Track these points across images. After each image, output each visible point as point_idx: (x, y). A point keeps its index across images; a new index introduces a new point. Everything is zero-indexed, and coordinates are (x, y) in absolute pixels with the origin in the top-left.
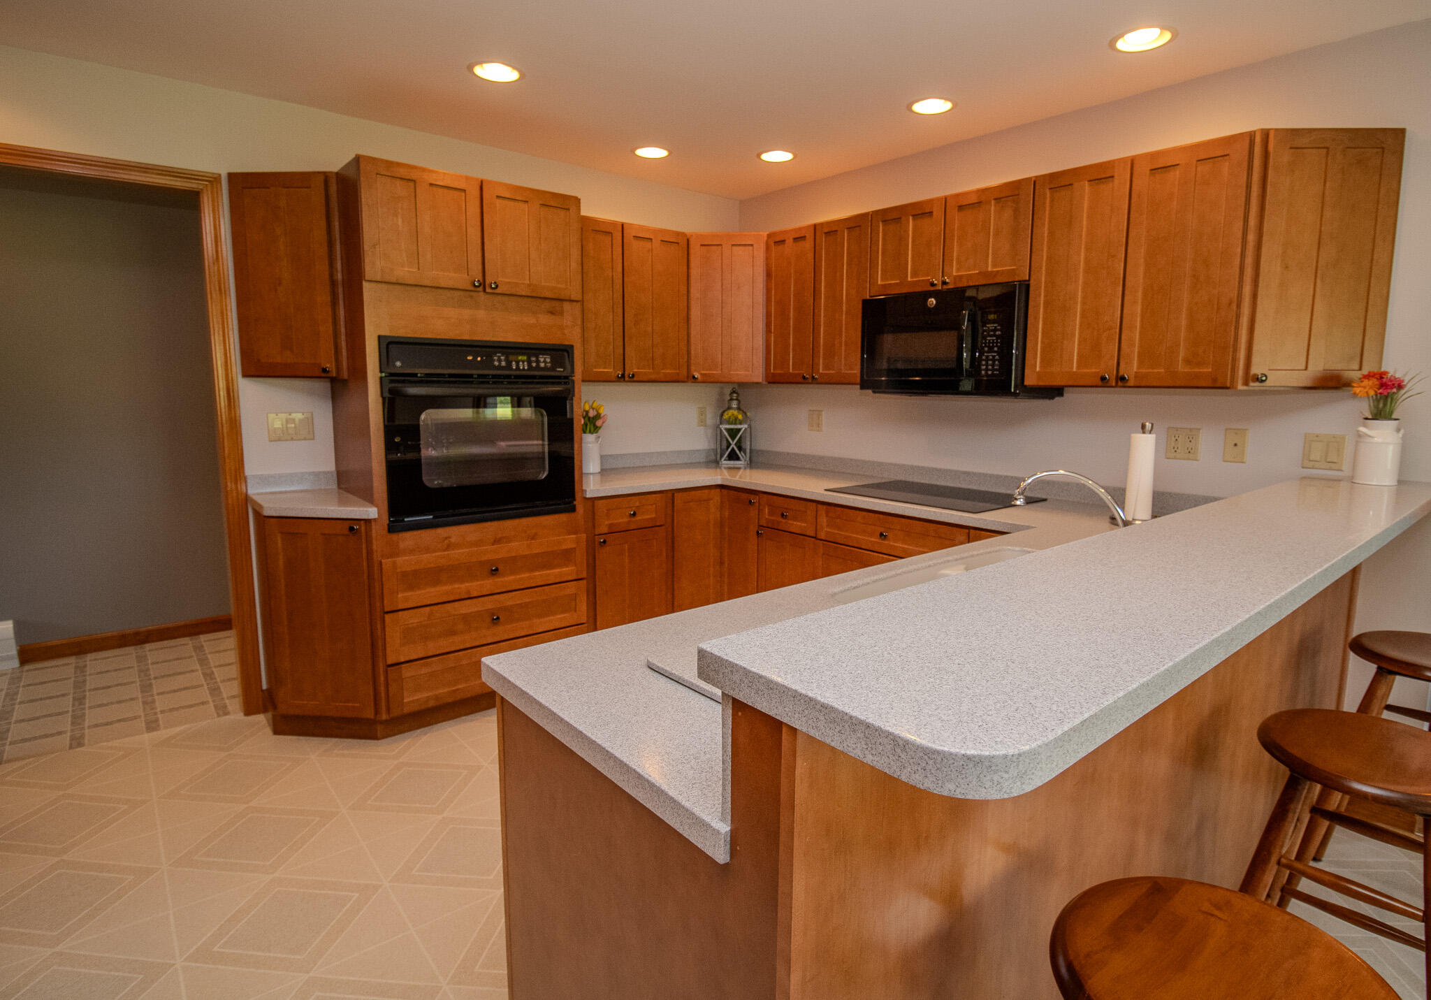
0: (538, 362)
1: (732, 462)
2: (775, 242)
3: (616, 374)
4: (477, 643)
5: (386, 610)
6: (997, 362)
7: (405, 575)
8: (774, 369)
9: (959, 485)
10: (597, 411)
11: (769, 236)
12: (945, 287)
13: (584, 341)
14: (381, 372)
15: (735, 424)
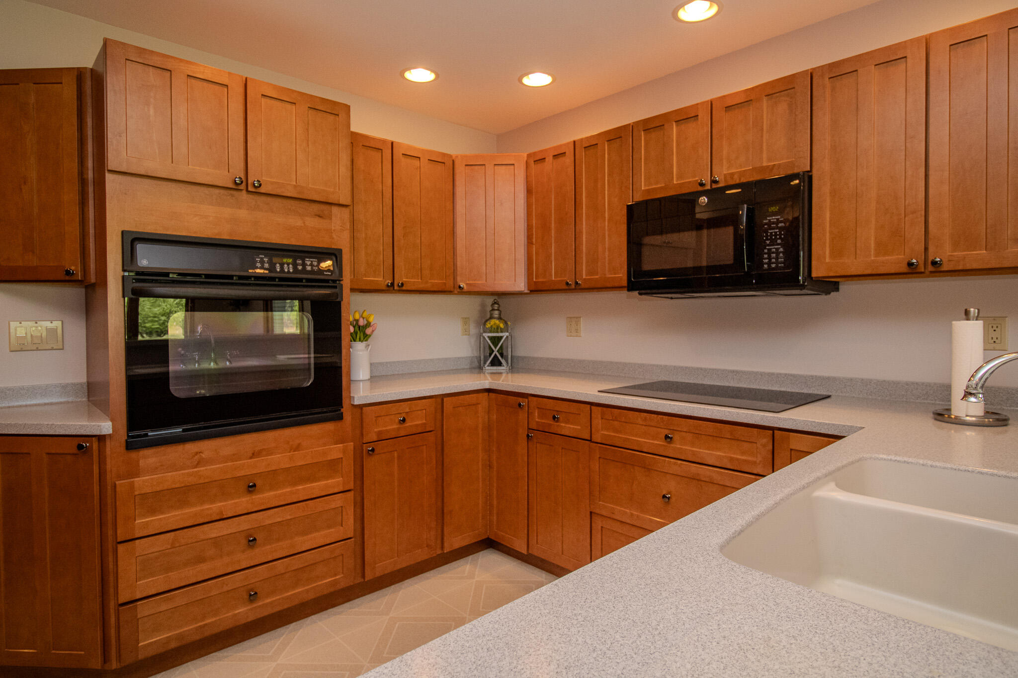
0: (304, 265)
1: (495, 368)
2: (535, 161)
3: (386, 283)
4: (230, 570)
5: (119, 540)
6: (781, 255)
7: (144, 496)
8: (536, 279)
9: (727, 384)
10: (367, 321)
11: (529, 156)
12: (714, 186)
13: (354, 249)
14: (124, 270)
15: (497, 332)
